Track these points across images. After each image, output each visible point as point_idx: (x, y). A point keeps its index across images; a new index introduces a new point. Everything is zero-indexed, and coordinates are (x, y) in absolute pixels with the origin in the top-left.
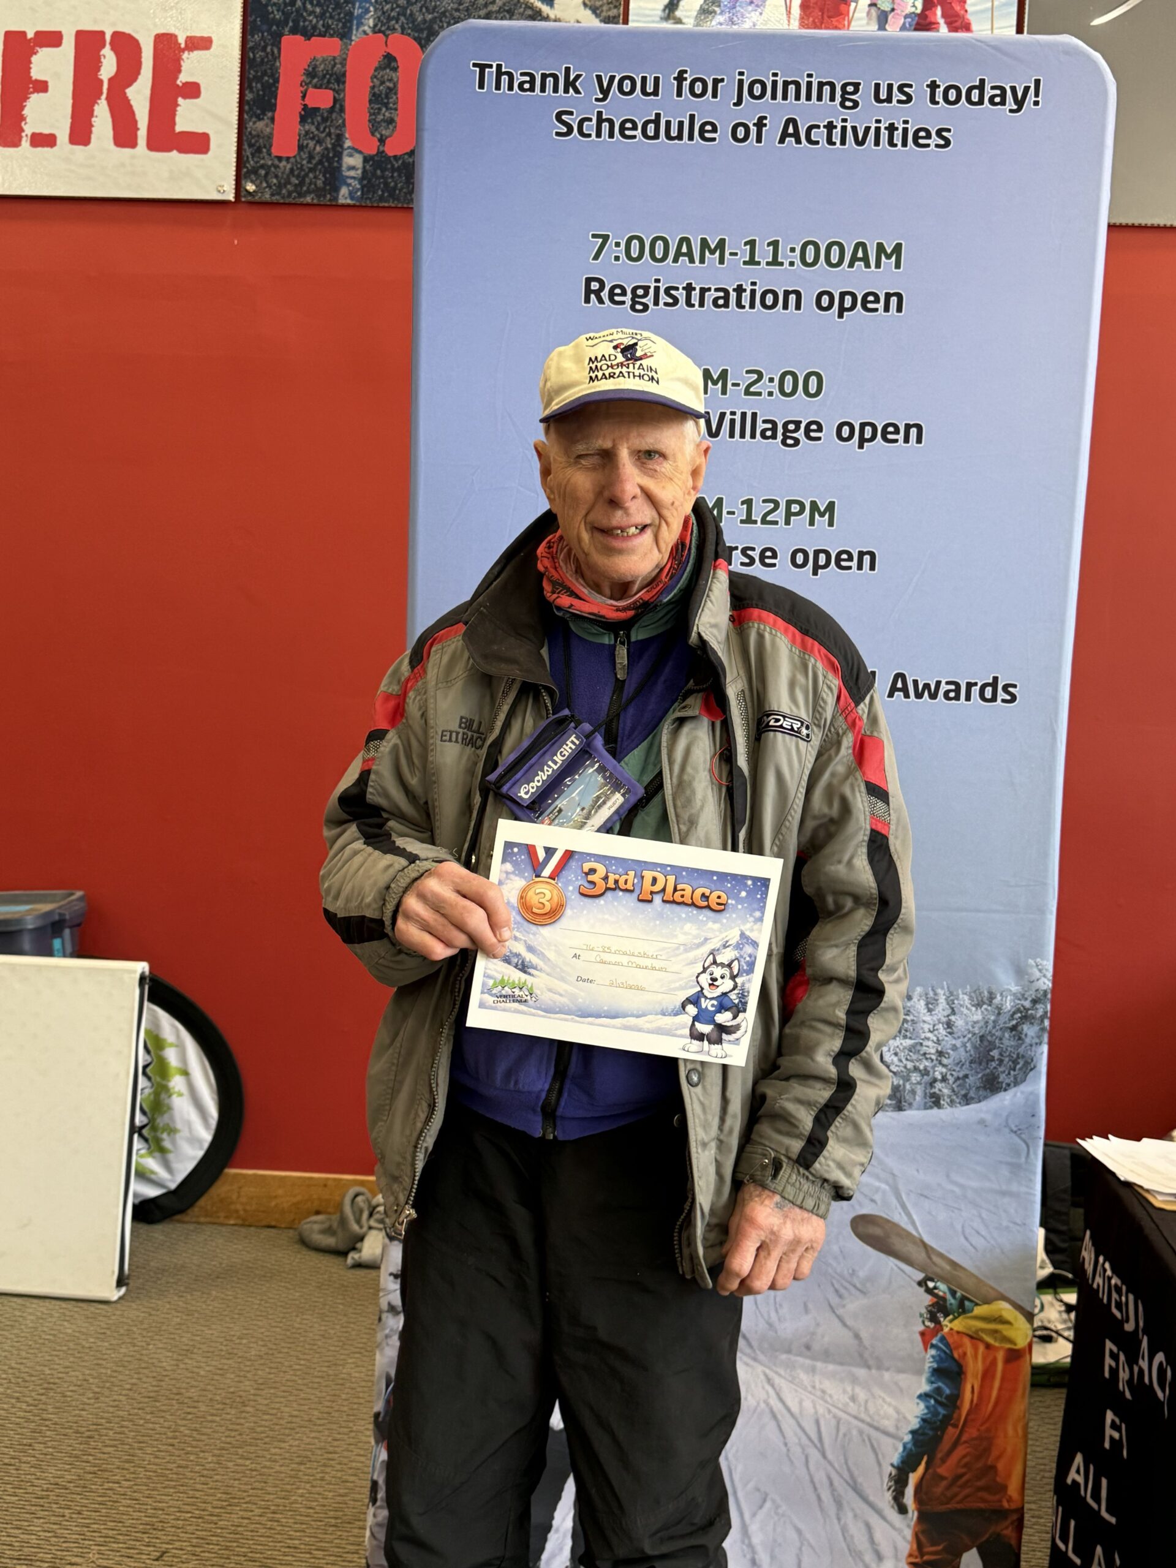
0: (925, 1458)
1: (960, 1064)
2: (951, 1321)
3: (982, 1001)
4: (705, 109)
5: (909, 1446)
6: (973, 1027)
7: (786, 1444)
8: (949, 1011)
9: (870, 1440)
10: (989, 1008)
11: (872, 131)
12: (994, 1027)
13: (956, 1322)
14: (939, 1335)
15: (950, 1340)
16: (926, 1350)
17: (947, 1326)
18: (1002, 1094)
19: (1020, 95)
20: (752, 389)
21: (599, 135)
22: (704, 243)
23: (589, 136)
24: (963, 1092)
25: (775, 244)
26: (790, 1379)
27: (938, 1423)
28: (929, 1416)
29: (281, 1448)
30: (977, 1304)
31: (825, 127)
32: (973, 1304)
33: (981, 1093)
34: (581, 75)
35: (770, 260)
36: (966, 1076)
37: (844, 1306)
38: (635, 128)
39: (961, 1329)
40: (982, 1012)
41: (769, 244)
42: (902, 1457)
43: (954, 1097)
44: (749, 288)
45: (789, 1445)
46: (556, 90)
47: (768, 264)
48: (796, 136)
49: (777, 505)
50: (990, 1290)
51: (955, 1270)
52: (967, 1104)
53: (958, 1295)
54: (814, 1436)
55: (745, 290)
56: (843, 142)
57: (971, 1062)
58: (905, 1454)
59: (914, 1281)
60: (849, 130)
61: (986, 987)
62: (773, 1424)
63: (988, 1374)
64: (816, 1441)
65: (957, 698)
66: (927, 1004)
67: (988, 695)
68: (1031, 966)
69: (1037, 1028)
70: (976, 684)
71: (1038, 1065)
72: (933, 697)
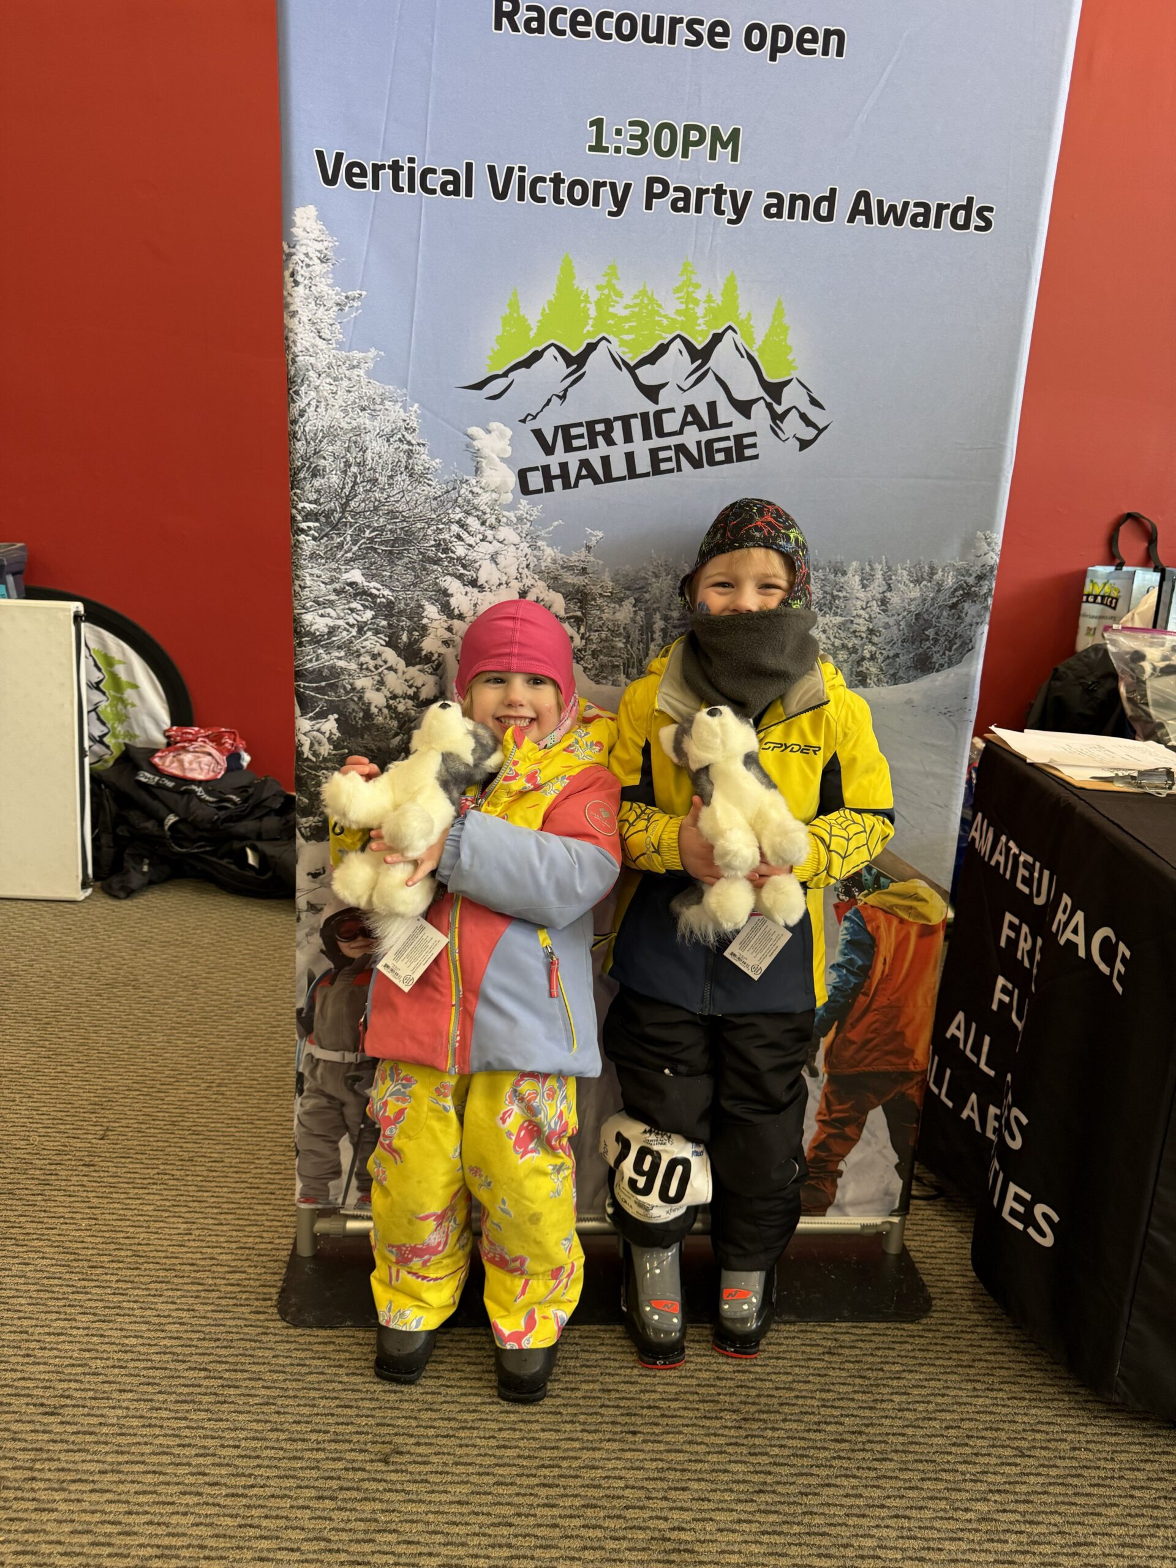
0: (836, 1023)
1: (891, 642)
2: (865, 896)
3: (922, 577)
5: (821, 1012)
6: (909, 605)
8: (887, 587)
10: (929, 584)
12: (932, 605)
13: (871, 897)
14: (853, 909)
15: (864, 914)
16: (840, 923)
17: (861, 900)
18: (935, 673)
24: (892, 672)
27: (850, 991)
28: (841, 984)
30: (892, 881)
32: (889, 881)
33: (911, 673)
36: (897, 655)
39: (875, 904)
40: (921, 589)
43: (882, 676)
50: (907, 868)
52: (896, 684)
53: (874, 871)
57: (903, 641)
58: (817, 1020)
61: (928, 561)
63: (900, 948)
65: (925, 224)
66: (861, 580)
67: (960, 220)
68: (980, 539)
69: (979, 607)
70: (947, 207)
71: (977, 646)
72: (899, 222)
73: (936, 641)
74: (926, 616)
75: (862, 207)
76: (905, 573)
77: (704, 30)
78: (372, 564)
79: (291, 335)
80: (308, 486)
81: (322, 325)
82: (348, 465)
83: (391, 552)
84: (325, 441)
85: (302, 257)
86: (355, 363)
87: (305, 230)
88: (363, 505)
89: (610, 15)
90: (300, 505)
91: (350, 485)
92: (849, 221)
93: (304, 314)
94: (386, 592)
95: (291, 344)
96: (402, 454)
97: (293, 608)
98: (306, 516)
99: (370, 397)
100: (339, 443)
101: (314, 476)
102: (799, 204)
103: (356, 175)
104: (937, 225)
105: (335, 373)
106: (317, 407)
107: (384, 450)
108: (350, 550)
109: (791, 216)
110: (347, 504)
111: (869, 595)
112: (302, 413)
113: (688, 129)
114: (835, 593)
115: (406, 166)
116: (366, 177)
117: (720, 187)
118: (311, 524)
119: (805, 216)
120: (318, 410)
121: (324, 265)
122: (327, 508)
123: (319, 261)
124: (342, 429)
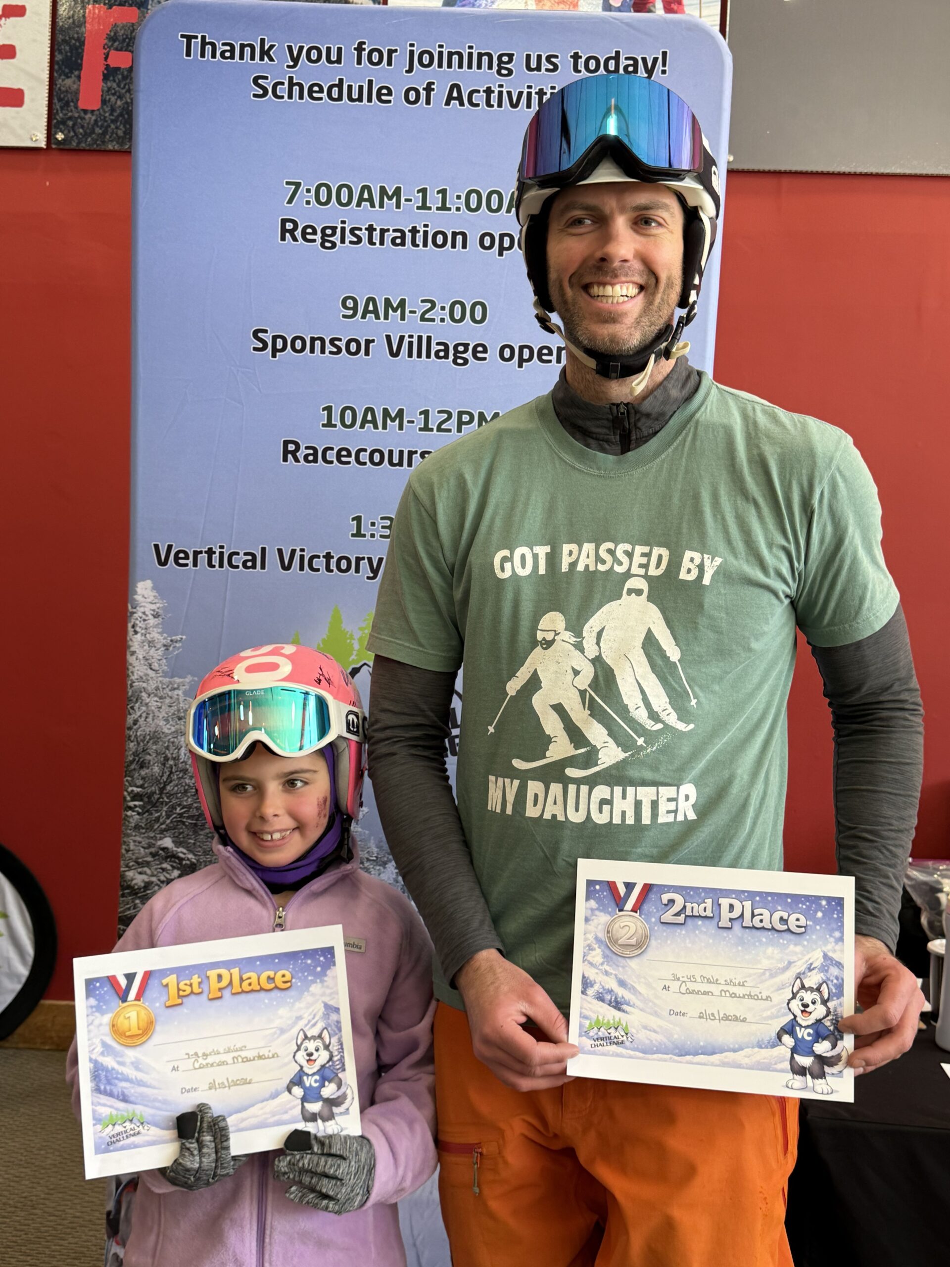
4: (381, 75)
11: (525, 95)
19: (650, 65)
20: (426, 316)
21: (290, 97)
22: (383, 191)
23: (282, 97)
25: (443, 192)
29: (61, 1245)
31: (484, 91)
34: (274, 45)
35: (440, 205)
38: (321, 90)
41: (438, 192)
44: (422, 229)
46: (253, 58)
47: (438, 209)
48: (460, 98)
49: (450, 416)
55: (419, 231)
56: (500, 105)
60: (505, 95)
78: (180, 834)
79: (130, 667)
80: (136, 775)
81: (153, 660)
83: (195, 824)
84: (151, 742)
85: (140, 614)
86: (176, 686)
87: (143, 596)
88: (176, 788)
89: (365, 450)
90: (130, 789)
91: (168, 773)
93: (140, 654)
94: (191, 856)
95: (130, 674)
97: (119, 867)
98: (134, 797)
100: (161, 743)
101: (142, 767)
103: (182, 558)
105: (161, 693)
106: (146, 718)
108: (164, 823)
110: (164, 788)
112: (136, 722)
115: (218, 551)
116: (188, 559)
118: (137, 803)
120: (148, 720)
121: (156, 619)
122: (149, 791)
123: (152, 617)
124: (163, 733)
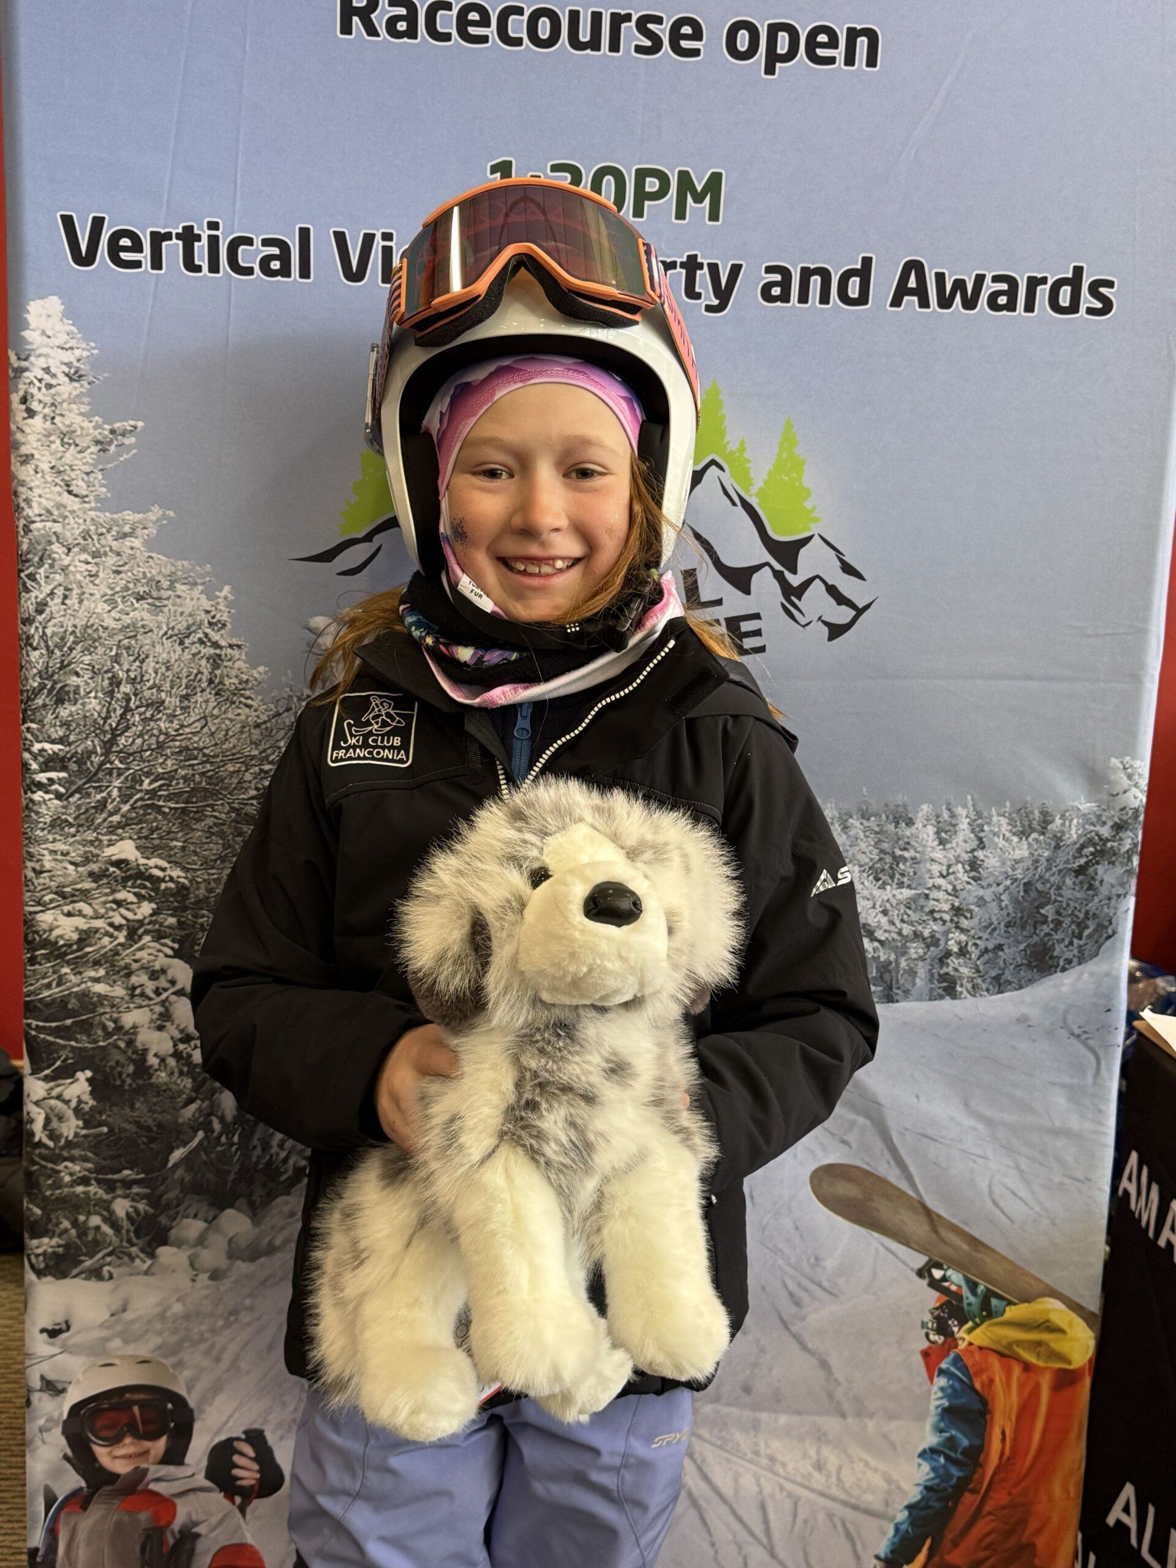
0: (928, 1542)
1: (990, 928)
2: (970, 1331)
3: (1030, 826)
5: (904, 1527)
6: (1014, 869)
7: (713, 1545)
8: (977, 843)
9: (844, 1524)
10: (1042, 838)
12: (1049, 869)
13: (978, 1331)
14: (952, 1355)
15: (969, 1362)
16: (931, 1379)
17: (963, 1339)
18: (1059, 974)
24: (993, 973)
26: (719, 1443)
27: (950, 1490)
28: (937, 1481)
30: (1010, 1303)
32: (1005, 1303)
33: (1022, 973)
36: (1000, 947)
37: (803, 1318)
39: (985, 1343)
40: (1029, 844)
42: (893, 1544)
43: (979, 981)
45: (717, 1545)
50: (1032, 1282)
51: (976, 1251)
52: (1000, 992)
53: (981, 1289)
54: (758, 1529)
57: (1008, 925)
58: (896, 1540)
59: (912, 1270)
61: (1038, 803)
62: (692, 1514)
63: (1026, 1410)
64: (761, 1535)
65: (1011, 306)
66: (938, 833)
67: (1064, 300)
68: (1115, 770)
69: (1119, 870)
70: (1044, 281)
71: (1120, 929)
72: (970, 303)
73: (1058, 924)
74: (1040, 886)
75: (912, 283)
76: (1004, 821)
77: (663, 31)
78: (152, 831)
79: (22, 490)
80: (50, 717)
81: (73, 475)
82: (115, 682)
83: (184, 810)
84: (79, 648)
85: (40, 374)
86: (127, 529)
87: (43, 333)
88: (139, 741)
89: (519, 11)
90: (37, 746)
91: (119, 712)
92: (892, 305)
93: (44, 461)
94: (176, 873)
95: (24, 505)
96: (204, 662)
97: (23, 904)
98: (46, 763)
99: (152, 579)
100: (100, 650)
101: (60, 701)
102: (816, 281)
103: (126, 249)
104: (1029, 307)
105: (94, 545)
106: (65, 597)
107: (174, 657)
108: (117, 811)
109: (803, 298)
110: (113, 741)
111: (951, 855)
112: (41, 607)
113: (642, 175)
114: (898, 852)
115: (205, 234)
116: (140, 250)
117: (692, 258)
118: (53, 775)
119: (825, 299)
120: (67, 602)
121: (75, 384)
122: (79, 750)
123: (67, 379)
124: (106, 628)
